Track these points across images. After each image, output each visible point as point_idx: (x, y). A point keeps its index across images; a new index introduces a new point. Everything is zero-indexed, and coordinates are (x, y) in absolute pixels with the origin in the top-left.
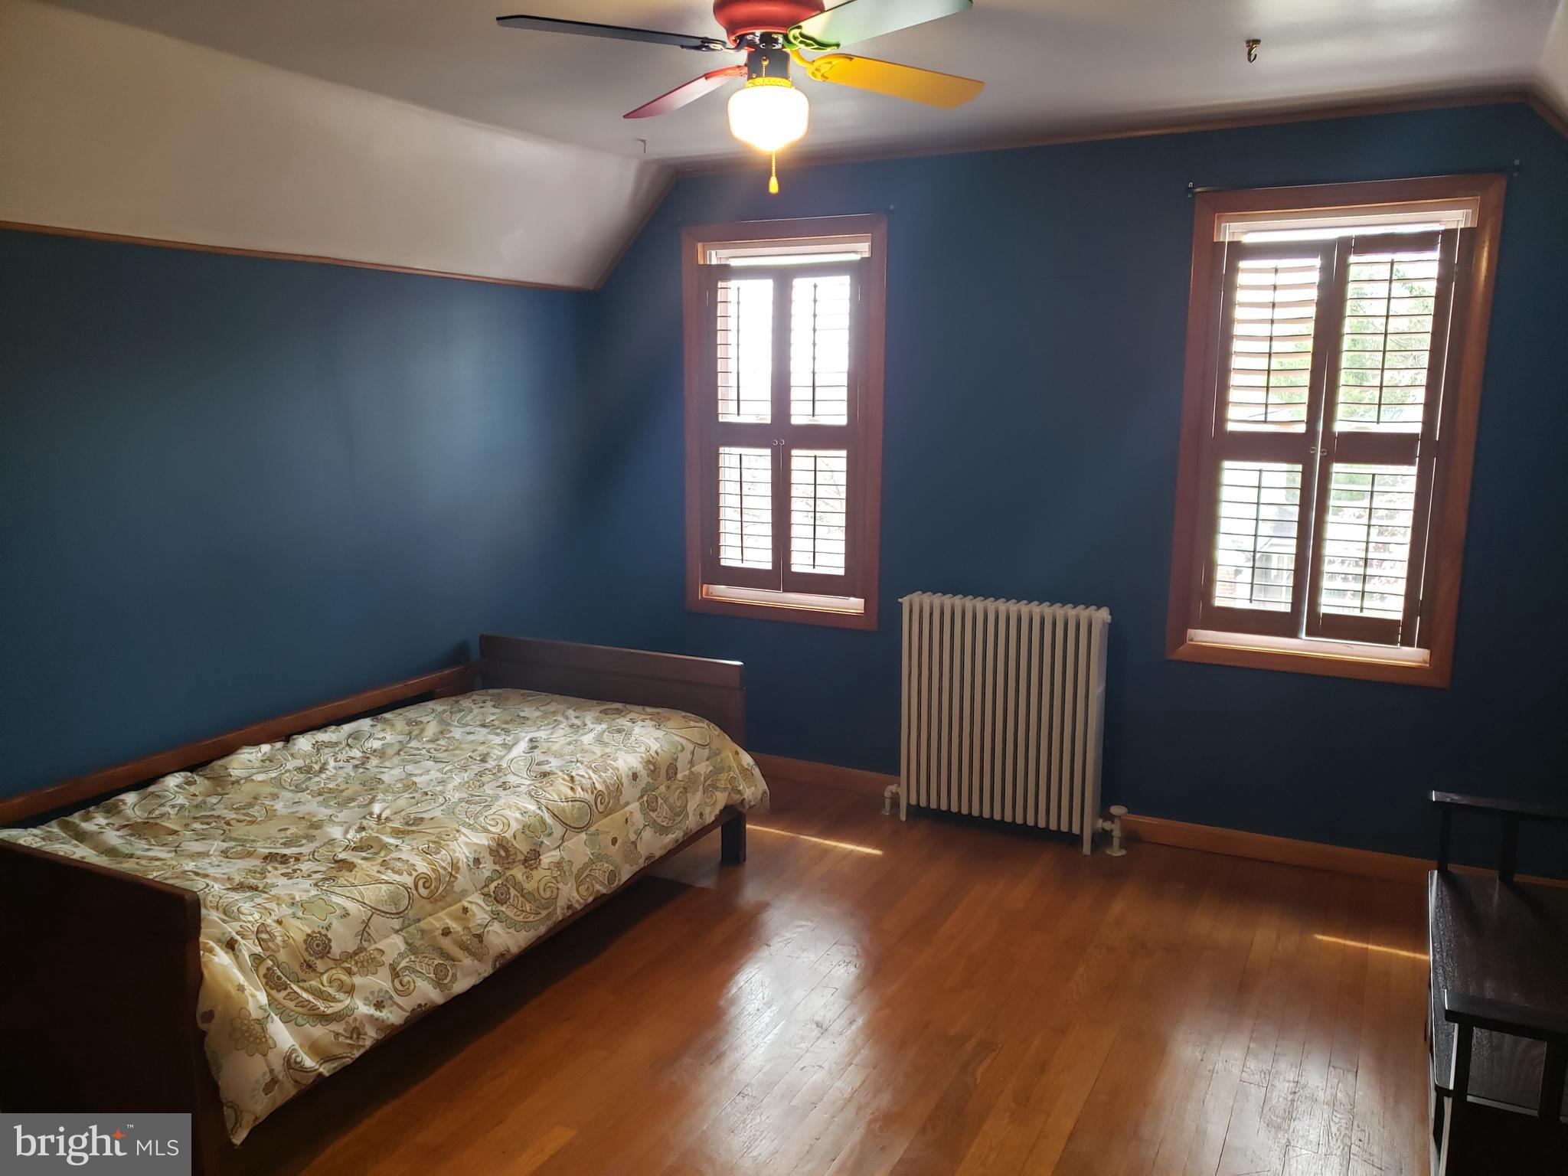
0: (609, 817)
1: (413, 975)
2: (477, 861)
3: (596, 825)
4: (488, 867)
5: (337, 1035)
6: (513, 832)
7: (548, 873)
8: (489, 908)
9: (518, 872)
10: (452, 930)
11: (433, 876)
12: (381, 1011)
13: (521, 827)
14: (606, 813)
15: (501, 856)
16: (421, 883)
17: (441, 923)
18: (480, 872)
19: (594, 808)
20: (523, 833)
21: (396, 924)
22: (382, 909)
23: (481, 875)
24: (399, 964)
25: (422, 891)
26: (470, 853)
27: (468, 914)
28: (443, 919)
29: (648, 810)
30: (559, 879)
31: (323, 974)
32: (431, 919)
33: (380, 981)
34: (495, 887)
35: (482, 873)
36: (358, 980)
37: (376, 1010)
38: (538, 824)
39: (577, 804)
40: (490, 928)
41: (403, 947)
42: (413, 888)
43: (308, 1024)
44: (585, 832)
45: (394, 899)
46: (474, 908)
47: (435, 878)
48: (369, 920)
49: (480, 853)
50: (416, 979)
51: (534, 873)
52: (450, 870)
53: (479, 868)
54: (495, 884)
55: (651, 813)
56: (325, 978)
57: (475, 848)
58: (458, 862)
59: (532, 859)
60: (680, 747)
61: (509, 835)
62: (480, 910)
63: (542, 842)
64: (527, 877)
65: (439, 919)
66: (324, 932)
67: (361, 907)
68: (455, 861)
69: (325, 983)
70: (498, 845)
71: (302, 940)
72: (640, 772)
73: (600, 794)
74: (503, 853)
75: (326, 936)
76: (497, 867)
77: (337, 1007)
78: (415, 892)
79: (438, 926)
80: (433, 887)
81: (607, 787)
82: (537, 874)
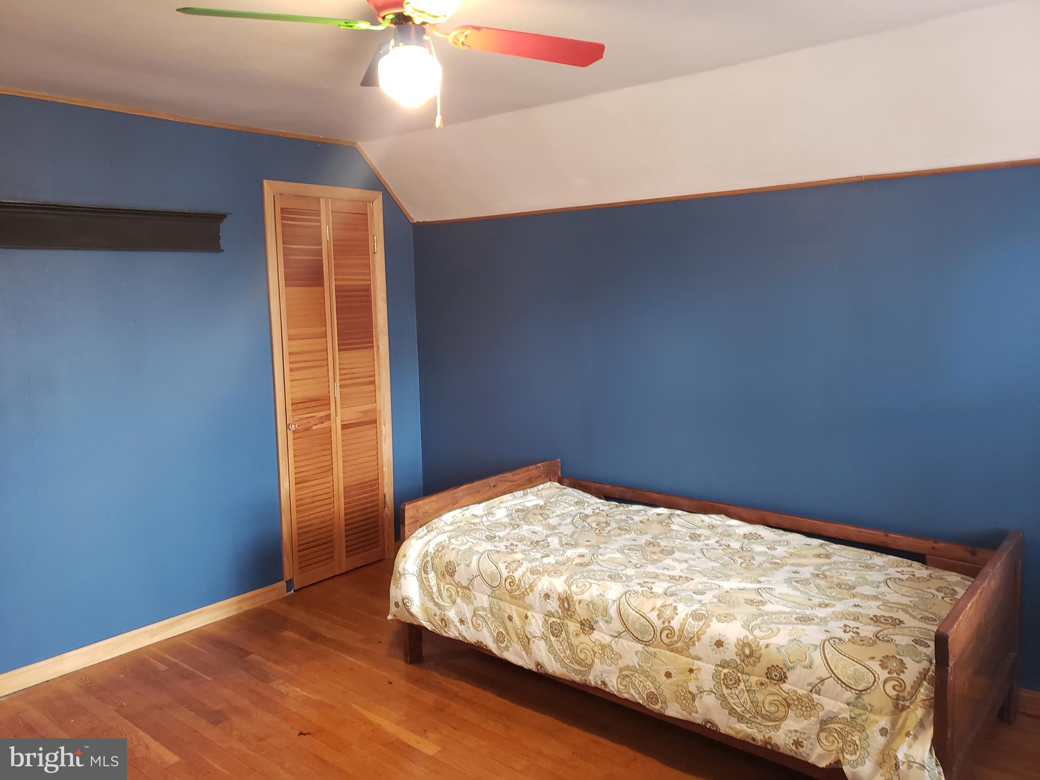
0: (673, 654)
1: (484, 624)
2: (547, 596)
3: (658, 650)
4: (553, 605)
5: (435, 615)
6: (581, 599)
7: (592, 645)
8: (543, 630)
9: (573, 627)
10: (513, 620)
11: (517, 582)
12: (461, 625)
13: (589, 600)
14: (670, 647)
15: (564, 606)
16: (509, 580)
17: (510, 611)
18: (545, 603)
19: (658, 634)
20: (587, 604)
21: (489, 591)
22: (484, 577)
23: (545, 606)
24: (478, 611)
25: (507, 584)
26: (547, 589)
27: (527, 620)
28: (511, 609)
29: (722, 682)
30: (597, 655)
31: (448, 584)
32: (507, 605)
33: (468, 612)
34: (553, 622)
35: (547, 605)
36: (459, 600)
37: (459, 622)
38: (602, 607)
39: (643, 620)
40: (536, 641)
41: (486, 605)
42: (504, 579)
43: (427, 598)
44: (642, 646)
45: (492, 577)
46: (533, 621)
47: (517, 584)
48: (476, 577)
49: (553, 593)
50: (484, 626)
51: (582, 636)
52: (527, 587)
53: (546, 600)
54: (555, 620)
55: (724, 687)
56: (448, 586)
57: (552, 588)
58: (534, 586)
59: (588, 626)
60: (807, 663)
61: (576, 598)
62: (536, 625)
63: (597, 622)
64: (577, 635)
65: (510, 608)
66: (456, 565)
67: (476, 568)
68: (533, 585)
69: (445, 589)
70: (566, 598)
71: (446, 561)
72: (728, 644)
73: (671, 630)
74: (566, 605)
75: (455, 567)
76: (560, 611)
77: (440, 602)
78: (504, 582)
79: (508, 611)
80: (513, 588)
81: (681, 630)
82: (583, 638)
